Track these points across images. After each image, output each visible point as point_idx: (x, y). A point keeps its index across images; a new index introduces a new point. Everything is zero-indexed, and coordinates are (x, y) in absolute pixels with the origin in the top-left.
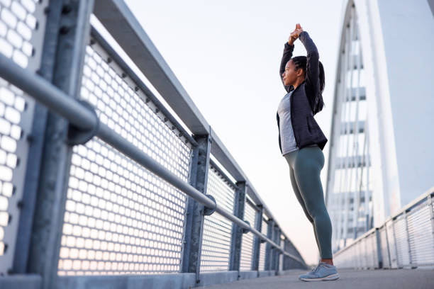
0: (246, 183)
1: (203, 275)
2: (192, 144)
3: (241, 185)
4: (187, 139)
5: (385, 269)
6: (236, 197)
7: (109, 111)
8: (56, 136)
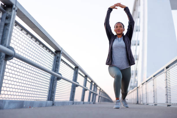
0: (79, 68)
1: (56, 102)
2: (54, 54)
3: (76, 68)
4: (52, 53)
5: (139, 104)
6: (74, 73)
7: (19, 49)
8: (2, 57)
